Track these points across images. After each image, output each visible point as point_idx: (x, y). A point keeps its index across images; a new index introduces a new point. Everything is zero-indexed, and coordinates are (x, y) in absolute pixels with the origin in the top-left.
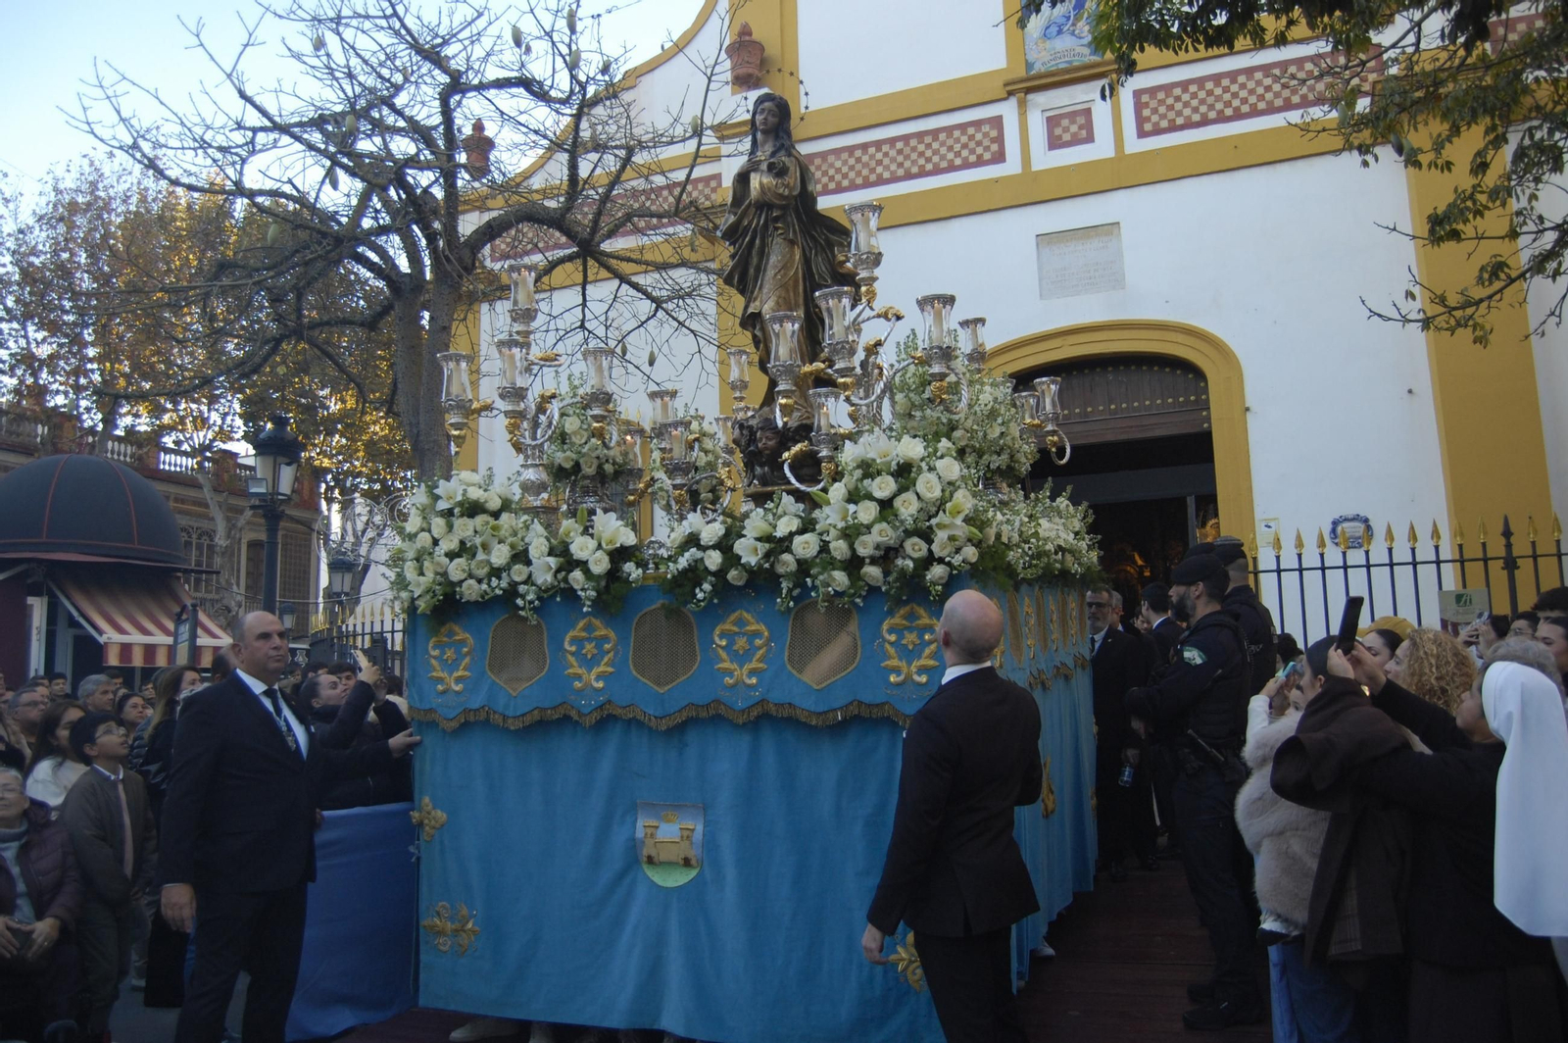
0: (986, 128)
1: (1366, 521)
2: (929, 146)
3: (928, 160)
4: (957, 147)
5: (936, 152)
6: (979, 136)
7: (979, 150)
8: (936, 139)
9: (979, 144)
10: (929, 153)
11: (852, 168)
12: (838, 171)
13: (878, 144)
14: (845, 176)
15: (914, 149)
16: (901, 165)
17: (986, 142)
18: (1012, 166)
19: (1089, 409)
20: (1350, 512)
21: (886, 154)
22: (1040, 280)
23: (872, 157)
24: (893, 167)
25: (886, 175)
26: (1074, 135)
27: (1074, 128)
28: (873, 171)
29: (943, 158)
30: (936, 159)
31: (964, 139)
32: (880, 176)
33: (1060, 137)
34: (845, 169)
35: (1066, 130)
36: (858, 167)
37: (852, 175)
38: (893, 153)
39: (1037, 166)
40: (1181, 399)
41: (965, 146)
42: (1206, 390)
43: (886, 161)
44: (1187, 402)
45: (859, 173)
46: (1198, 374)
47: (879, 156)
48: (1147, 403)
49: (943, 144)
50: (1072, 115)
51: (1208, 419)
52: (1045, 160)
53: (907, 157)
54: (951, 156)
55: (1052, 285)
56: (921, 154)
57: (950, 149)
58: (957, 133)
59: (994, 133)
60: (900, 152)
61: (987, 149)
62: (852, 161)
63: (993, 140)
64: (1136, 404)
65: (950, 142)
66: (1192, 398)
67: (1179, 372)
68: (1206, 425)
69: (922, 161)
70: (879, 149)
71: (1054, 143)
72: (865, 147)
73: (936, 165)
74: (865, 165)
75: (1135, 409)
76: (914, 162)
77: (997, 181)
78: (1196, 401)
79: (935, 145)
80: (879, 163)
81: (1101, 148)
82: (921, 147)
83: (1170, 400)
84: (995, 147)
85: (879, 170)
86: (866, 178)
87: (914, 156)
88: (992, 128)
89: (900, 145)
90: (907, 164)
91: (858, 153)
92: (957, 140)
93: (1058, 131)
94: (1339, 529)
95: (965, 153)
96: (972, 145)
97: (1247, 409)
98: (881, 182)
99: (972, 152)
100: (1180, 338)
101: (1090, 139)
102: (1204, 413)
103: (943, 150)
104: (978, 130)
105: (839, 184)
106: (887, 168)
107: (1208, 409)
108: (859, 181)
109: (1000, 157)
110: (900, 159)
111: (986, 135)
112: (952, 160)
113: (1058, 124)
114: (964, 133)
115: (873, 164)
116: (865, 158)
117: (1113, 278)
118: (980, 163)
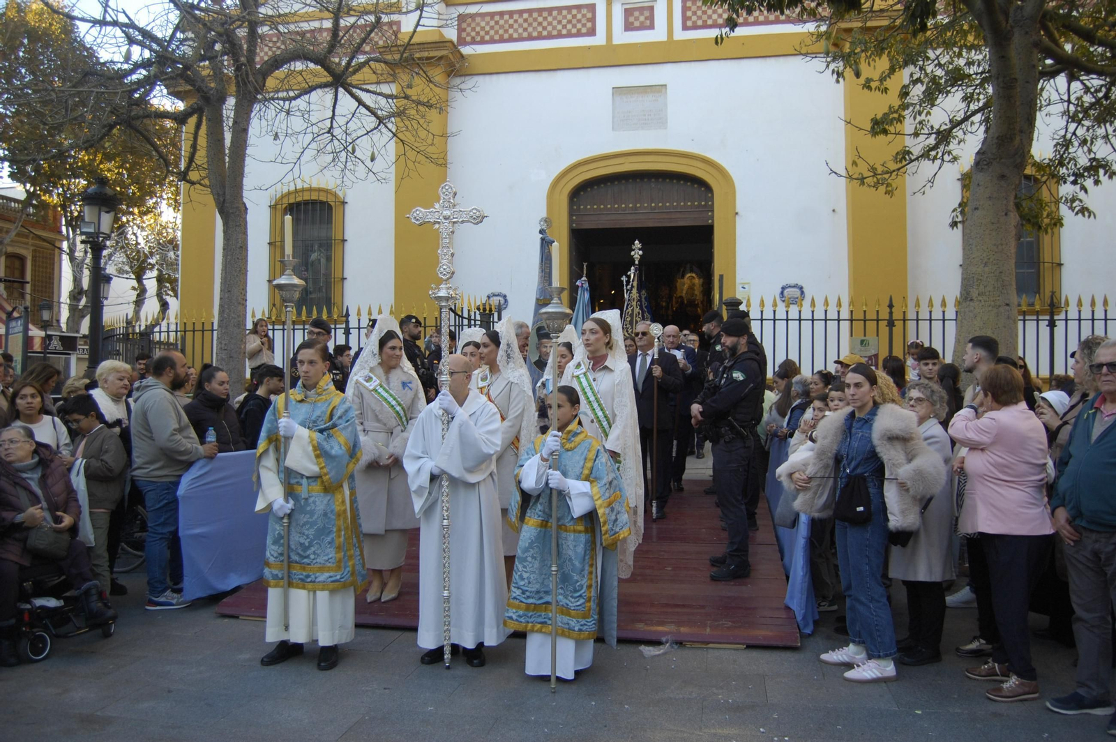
0: (584, 11)
1: (801, 288)
2: (545, 19)
3: (545, 28)
4: (564, 22)
5: (550, 24)
6: (579, 16)
7: (579, 26)
8: (550, 14)
9: (579, 21)
10: (545, 24)
11: (492, 28)
12: (483, 28)
13: (511, 13)
14: (487, 33)
15: (535, 20)
16: (525, 30)
17: (584, 21)
18: (599, 39)
19: (638, 205)
20: (792, 282)
21: (516, 21)
22: (613, 117)
23: (506, 22)
24: (520, 30)
25: (515, 36)
26: (642, 23)
27: (642, 18)
28: (506, 31)
29: (554, 28)
30: (549, 28)
31: (569, 17)
32: (511, 36)
33: (632, 23)
34: (487, 28)
35: (637, 19)
36: (497, 27)
37: (492, 32)
38: (521, 21)
39: (616, 41)
40: (696, 203)
41: (569, 22)
42: (712, 199)
43: (516, 26)
44: (700, 205)
45: (497, 32)
46: (709, 188)
47: (511, 21)
48: (675, 204)
49: (555, 18)
50: (641, 9)
51: (712, 218)
52: (622, 37)
53: (530, 25)
54: (559, 27)
55: (620, 122)
56: (540, 24)
57: (560, 22)
58: (565, 12)
59: (589, 15)
60: (526, 20)
61: (584, 25)
62: (492, 23)
63: (589, 20)
64: (668, 204)
65: (560, 18)
66: (703, 203)
67: (696, 186)
68: (710, 221)
69: (540, 29)
70: (511, 17)
71: (629, 27)
72: (502, 14)
73: (549, 33)
74: (501, 27)
75: (667, 208)
76: (535, 29)
77: (589, 48)
78: (705, 205)
79: (550, 19)
80: (511, 26)
81: (658, 34)
82: (540, 19)
83: (689, 204)
84: (589, 25)
85: (511, 31)
86: (501, 36)
87: (535, 24)
88: (588, 11)
89: (525, 16)
90: (530, 29)
91: (497, 18)
92: (565, 17)
93: (631, 19)
94: (785, 292)
95: (569, 27)
96: (574, 21)
97: (737, 213)
98: (511, 40)
99: (574, 26)
100: (699, 164)
101: (652, 27)
102: (710, 214)
103: (555, 23)
104: (579, 12)
105: (482, 38)
106: (516, 31)
107: (712, 211)
108: (497, 37)
109: (592, 32)
110: (525, 25)
111: (584, 16)
112: (560, 31)
113: (632, 15)
114: (569, 12)
115: (507, 27)
116: (502, 22)
117: (659, 120)
118: (579, 34)
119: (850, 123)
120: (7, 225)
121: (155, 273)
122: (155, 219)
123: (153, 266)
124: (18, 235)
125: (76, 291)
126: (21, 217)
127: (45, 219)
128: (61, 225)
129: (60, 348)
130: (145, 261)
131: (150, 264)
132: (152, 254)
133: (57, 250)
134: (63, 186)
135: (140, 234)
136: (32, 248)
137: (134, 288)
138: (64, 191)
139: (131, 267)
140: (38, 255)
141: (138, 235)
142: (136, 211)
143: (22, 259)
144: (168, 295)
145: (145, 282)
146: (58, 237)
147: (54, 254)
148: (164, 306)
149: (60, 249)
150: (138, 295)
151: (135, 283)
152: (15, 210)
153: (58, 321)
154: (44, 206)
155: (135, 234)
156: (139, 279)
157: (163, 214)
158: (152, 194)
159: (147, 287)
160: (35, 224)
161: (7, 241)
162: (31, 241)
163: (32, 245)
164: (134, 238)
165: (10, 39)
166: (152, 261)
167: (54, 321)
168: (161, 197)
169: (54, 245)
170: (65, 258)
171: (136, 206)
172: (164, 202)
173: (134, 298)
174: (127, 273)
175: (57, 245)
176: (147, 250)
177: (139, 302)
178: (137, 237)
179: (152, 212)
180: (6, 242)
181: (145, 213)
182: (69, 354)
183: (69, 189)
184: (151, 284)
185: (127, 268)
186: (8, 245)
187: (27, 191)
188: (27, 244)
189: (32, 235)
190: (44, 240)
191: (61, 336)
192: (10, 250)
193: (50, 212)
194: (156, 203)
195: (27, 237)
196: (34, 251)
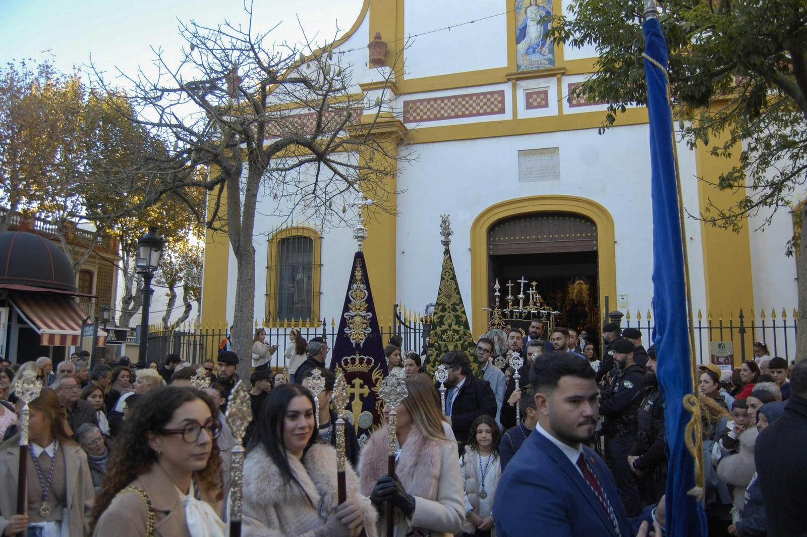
0: (496, 96)
2: (467, 102)
3: (467, 109)
4: (481, 104)
5: (471, 105)
6: (492, 100)
7: (492, 106)
8: (471, 99)
9: (492, 103)
10: (467, 106)
11: (429, 110)
12: (422, 110)
13: (442, 99)
14: (425, 114)
15: (460, 103)
16: (453, 110)
17: (496, 103)
18: (508, 116)
19: (540, 237)
21: (446, 104)
22: (519, 172)
23: (439, 105)
24: (449, 111)
25: (446, 115)
26: (539, 103)
27: (539, 100)
28: (439, 112)
29: (474, 108)
30: (471, 109)
31: (485, 100)
32: (442, 115)
33: (532, 103)
34: (425, 110)
35: (535, 100)
36: (432, 109)
37: (428, 113)
38: (449, 104)
39: (520, 117)
40: (584, 235)
41: (485, 104)
42: (596, 231)
43: (446, 108)
44: (587, 236)
45: (432, 113)
46: (593, 223)
47: (442, 105)
48: (568, 235)
49: (474, 102)
50: (538, 93)
51: (597, 245)
52: (524, 114)
53: (456, 107)
54: (478, 108)
55: (524, 175)
56: (463, 106)
57: (478, 104)
58: (481, 97)
59: (500, 99)
60: (453, 104)
61: (496, 106)
62: (429, 106)
63: (499, 102)
64: (562, 236)
65: (478, 101)
66: (589, 234)
67: (583, 221)
68: (595, 248)
69: (464, 110)
70: (442, 102)
71: (529, 106)
72: (435, 100)
73: (471, 112)
74: (435, 109)
75: (561, 238)
76: (460, 110)
77: (500, 122)
78: (591, 236)
79: (471, 102)
80: (442, 108)
81: (551, 111)
82: (464, 103)
83: (578, 235)
84: (500, 106)
85: (442, 112)
86: (435, 116)
87: (460, 106)
88: (499, 96)
89: (453, 100)
90: (456, 110)
91: (432, 103)
92: (482, 101)
93: (531, 100)
95: (485, 107)
96: (489, 103)
97: (616, 242)
98: (443, 118)
99: (489, 107)
100: (585, 206)
101: (546, 106)
102: (595, 242)
103: (474, 105)
104: (492, 96)
105: (422, 117)
106: (446, 111)
107: (597, 240)
108: (432, 116)
109: (502, 111)
110: (453, 107)
111: (496, 99)
112: (479, 110)
113: (532, 97)
114: (485, 97)
115: (439, 108)
116: (435, 106)
117: (554, 173)
118: (492, 113)
119: (702, 179)
120: (82, 250)
121: (183, 283)
122: (184, 245)
123: (181, 278)
124: (90, 257)
125: (127, 297)
126: (92, 245)
127: (108, 245)
128: (119, 250)
129: (114, 339)
130: (176, 275)
131: (179, 277)
132: (181, 270)
133: (115, 267)
134: (121, 222)
135: (173, 255)
136: (98, 266)
137: (167, 295)
138: (122, 225)
139: (167, 280)
140: (102, 270)
141: (172, 256)
142: (171, 239)
143: (91, 274)
144: (191, 299)
145: (175, 290)
146: (116, 258)
147: (113, 270)
148: (189, 307)
149: (117, 266)
150: (170, 299)
151: (168, 291)
152: (88, 239)
153: (113, 318)
154: (107, 237)
155: (169, 256)
156: (171, 288)
157: (189, 241)
158: (182, 227)
159: (177, 294)
160: (101, 249)
161: (82, 261)
162: (97, 261)
163: (99, 264)
164: (169, 258)
165: (91, 123)
166: (181, 275)
167: (111, 318)
168: (189, 229)
169: (113, 264)
170: (120, 272)
171: (171, 236)
172: (191, 232)
173: (167, 301)
174: (164, 283)
175: (115, 263)
176: (177, 267)
177: (171, 304)
178: (171, 258)
179: (182, 240)
180: (81, 263)
181: (178, 241)
182: (121, 343)
183: (125, 224)
184: (179, 291)
185: (163, 280)
186: (83, 264)
187: (97, 227)
188: (95, 263)
189: (98, 257)
190: (107, 260)
191: (115, 330)
192: (83, 267)
193: (112, 242)
194: (186, 233)
195: (95, 258)
196: (99, 268)
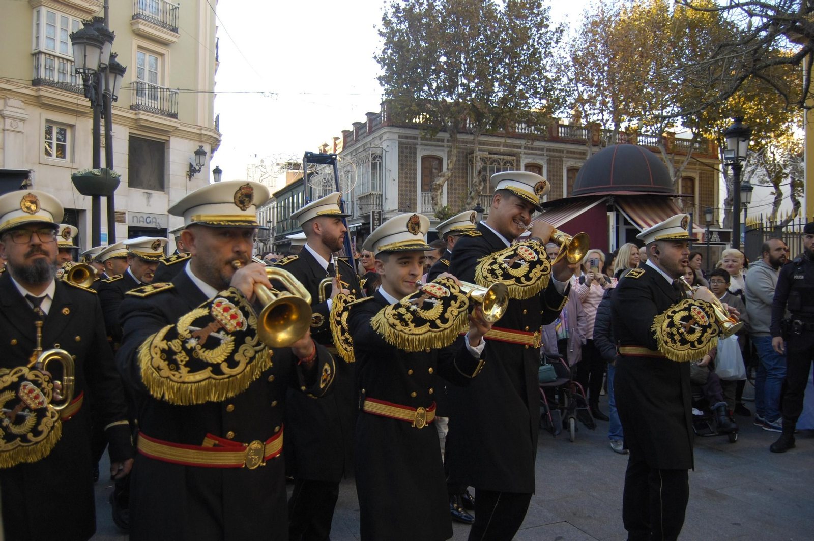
120: (682, 158)
121: (789, 180)
122: (788, 139)
123: (787, 175)
124: (689, 163)
125: (729, 199)
126: (690, 151)
127: (706, 150)
128: (718, 153)
129: (718, 240)
130: (780, 172)
131: (785, 174)
132: (785, 166)
133: (715, 171)
134: (717, 125)
135: (776, 152)
136: (698, 172)
137: (772, 193)
138: (718, 129)
139: (770, 177)
140: (702, 176)
141: (775, 153)
142: (772, 135)
143: (692, 180)
144: (800, 196)
145: (781, 188)
146: (716, 162)
147: (714, 174)
148: (797, 205)
149: (718, 170)
150: (776, 198)
151: (773, 189)
152: (687, 147)
153: (718, 221)
154: (705, 141)
155: (772, 153)
156: (776, 186)
157: (794, 135)
158: (784, 120)
159: (783, 191)
160: (701, 155)
161: (682, 168)
162: (698, 167)
163: (699, 170)
164: (772, 155)
165: (678, 32)
166: (787, 171)
167: (715, 221)
168: (792, 121)
169: (713, 168)
170: (721, 176)
171: (771, 131)
172: (795, 125)
173: (773, 200)
174: (767, 182)
175: (715, 167)
176: (781, 162)
177: (777, 203)
178: (774, 155)
179: (784, 134)
180: (681, 170)
181: (779, 136)
182: (725, 244)
183: (722, 127)
184: (786, 189)
185: (767, 179)
186: (683, 171)
187: (694, 133)
188: (695, 169)
189: (698, 163)
190: (707, 165)
191: (719, 232)
192: (684, 174)
193: (710, 145)
194: (788, 127)
195: (695, 164)
196: (700, 173)
